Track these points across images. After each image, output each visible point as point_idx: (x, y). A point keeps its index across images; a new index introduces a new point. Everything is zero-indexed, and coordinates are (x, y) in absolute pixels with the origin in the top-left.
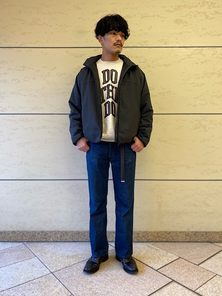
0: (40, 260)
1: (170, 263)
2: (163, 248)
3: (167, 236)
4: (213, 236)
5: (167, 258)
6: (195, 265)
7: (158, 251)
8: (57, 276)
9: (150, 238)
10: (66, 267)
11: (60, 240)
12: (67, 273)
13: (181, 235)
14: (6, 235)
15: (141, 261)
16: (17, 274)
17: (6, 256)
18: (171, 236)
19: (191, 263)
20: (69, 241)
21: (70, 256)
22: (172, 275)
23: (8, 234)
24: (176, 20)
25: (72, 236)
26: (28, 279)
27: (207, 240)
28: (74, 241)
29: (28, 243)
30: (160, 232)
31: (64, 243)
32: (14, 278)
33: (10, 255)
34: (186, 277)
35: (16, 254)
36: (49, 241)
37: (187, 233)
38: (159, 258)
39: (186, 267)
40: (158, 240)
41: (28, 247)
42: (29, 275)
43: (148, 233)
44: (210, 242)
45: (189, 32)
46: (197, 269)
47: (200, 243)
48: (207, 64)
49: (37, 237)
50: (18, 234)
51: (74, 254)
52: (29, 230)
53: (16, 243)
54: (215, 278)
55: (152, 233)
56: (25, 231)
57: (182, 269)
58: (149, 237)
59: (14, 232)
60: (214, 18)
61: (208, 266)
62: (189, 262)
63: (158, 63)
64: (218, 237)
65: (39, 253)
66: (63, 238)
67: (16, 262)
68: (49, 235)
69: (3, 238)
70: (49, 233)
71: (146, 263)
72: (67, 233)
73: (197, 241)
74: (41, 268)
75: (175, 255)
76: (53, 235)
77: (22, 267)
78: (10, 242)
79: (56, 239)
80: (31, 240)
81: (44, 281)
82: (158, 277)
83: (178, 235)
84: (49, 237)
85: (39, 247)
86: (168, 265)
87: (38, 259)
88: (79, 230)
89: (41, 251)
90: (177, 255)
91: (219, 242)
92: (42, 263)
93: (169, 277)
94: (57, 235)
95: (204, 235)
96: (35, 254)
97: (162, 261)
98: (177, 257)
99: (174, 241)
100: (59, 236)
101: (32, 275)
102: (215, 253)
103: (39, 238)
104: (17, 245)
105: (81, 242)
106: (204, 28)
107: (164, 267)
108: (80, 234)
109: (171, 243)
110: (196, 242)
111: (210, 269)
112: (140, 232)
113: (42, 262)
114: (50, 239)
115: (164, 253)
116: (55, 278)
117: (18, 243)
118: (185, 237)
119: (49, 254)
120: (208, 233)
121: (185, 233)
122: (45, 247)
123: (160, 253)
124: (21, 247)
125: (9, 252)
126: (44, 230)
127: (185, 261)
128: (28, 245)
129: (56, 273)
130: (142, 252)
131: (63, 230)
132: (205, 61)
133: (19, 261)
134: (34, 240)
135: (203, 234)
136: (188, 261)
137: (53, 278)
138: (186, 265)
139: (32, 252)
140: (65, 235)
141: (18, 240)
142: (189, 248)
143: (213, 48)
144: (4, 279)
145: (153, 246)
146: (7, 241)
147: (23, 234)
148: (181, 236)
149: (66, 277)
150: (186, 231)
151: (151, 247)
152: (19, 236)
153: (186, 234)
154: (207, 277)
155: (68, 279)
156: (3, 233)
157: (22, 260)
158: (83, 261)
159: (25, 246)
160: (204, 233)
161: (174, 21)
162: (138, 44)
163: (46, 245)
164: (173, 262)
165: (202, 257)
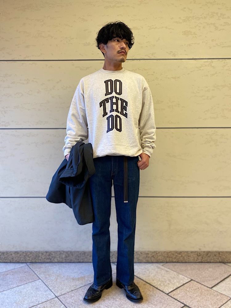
0: (44, 283)
1: (181, 286)
2: (173, 270)
3: (177, 256)
4: (227, 256)
5: (178, 280)
6: (208, 288)
7: (169, 273)
8: (63, 300)
11: (65, 260)
12: (73, 297)
14: (8, 256)
15: (151, 284)
16: (20, 299)
17: (8, 278)
18: (182, 256)
19: (203, 286)
20: (74, 262)
21: (76, 278)
22: (184, 299)
23: (10, 254)
24: (184, 31)
25: (77, 256)
26: (32, 304)
27: (220, 261)
28: (79, 262)
29: (31, 264)
30: (170, 252)
31: (69, 264)
32: (17, 302)
33: (12, 277)
34: (199, 302)
35: (19, 276)
36: (54, 261)
37: (199, 253)
38: (170, 281)
39: (198, 290)
40: (168, 260)
41: (32, 269)
42: (33, 300)
43: (157, 253)
44: (224, 263)
45: (198, 44)
46: (211, 292)
47: (212, 264)
48: (217, 76)
49: (41, 257)
50: (21, 254)
51: (80, 277)
52: (33, 250)
53: (19, 264)
54: (229, 302)
55: (162, 253)
56: (28, 251)
57: (195, 292)
58: (159, 258)
59: (17, 253)
60: (224, 29)
61: (221, 290)
62: (202, 284)
63: (167, 76)
65: (43, 276)
67: (19, 285)
68: (53, 256)
69: (6, 259)
70: (53, 254)
71: (156, 287)
72: (72, 253)
74: (45, 292)
75: (187, 277)
76: (58, 255)
77: (26, 291)
78: (13, 263)
79: (61, 260)
80: (34, 261)
81: (49, 306)
82: (169, 302)
83: (189, 255)
85: (42, 269)
87: (42, 282)
88: (85, 250)
89: (45, 273)
90: (189, 277)
92: (47, 286)
93: (181, 301)
94: (62, 255)
95: (217, 256)
96: (38, 276)
97: (173, 284)
98: (188, 279)
99: (185, 261)
100: (64, 256)
101: (36, 299)
102: (229, 275)
103: (43, 259)
104: (20, 266)
106: (214, 40)
107: (175, 290)
108: (86, 254)
109: (182, 263)
110: (208, 262)
111: (224, 293)
112: (149, 253)
113: (47, 284)
114: (55, 259)
115: (175, 274)
116: (60, 302)
117: (21, 264)
118: (196, 258)
119: (54, 276)
120: (221, 253)
121: (196, 253)
122: (50, 269)
123: (171, 275)
124: (24, 269)
125: (11, 274)
126: (48, 250)
127: (197, 283)
128: (31, 266)
129: (61, 298)
130: (152, 274)
132: (216, 74)
133: (22, 284)
134: (37, 260)
135: (216, 254)
136: (200, 284)
137: (58, 303)
138: (198, 288)
139: (36, 274)
140: (70, 255)
141: (21, 260)
142: (201, 269)
143: (223, 60)
144: (7, 304)
145: (163, 268)
146: (9, 262)
147: (26, 254)
148: (193, 256)
149: (72, 301)
150: (198, 251)
151: (160, 268)
152: (22, 257)
154: (221, 301)
155: (74, 304)
156: (5, 254)
157: (25, 283)
159: (29, 268)
161: (183, 32)
162: (145, 56)
163: (51, 266)
164: (185, 285)
165: (215, 279)
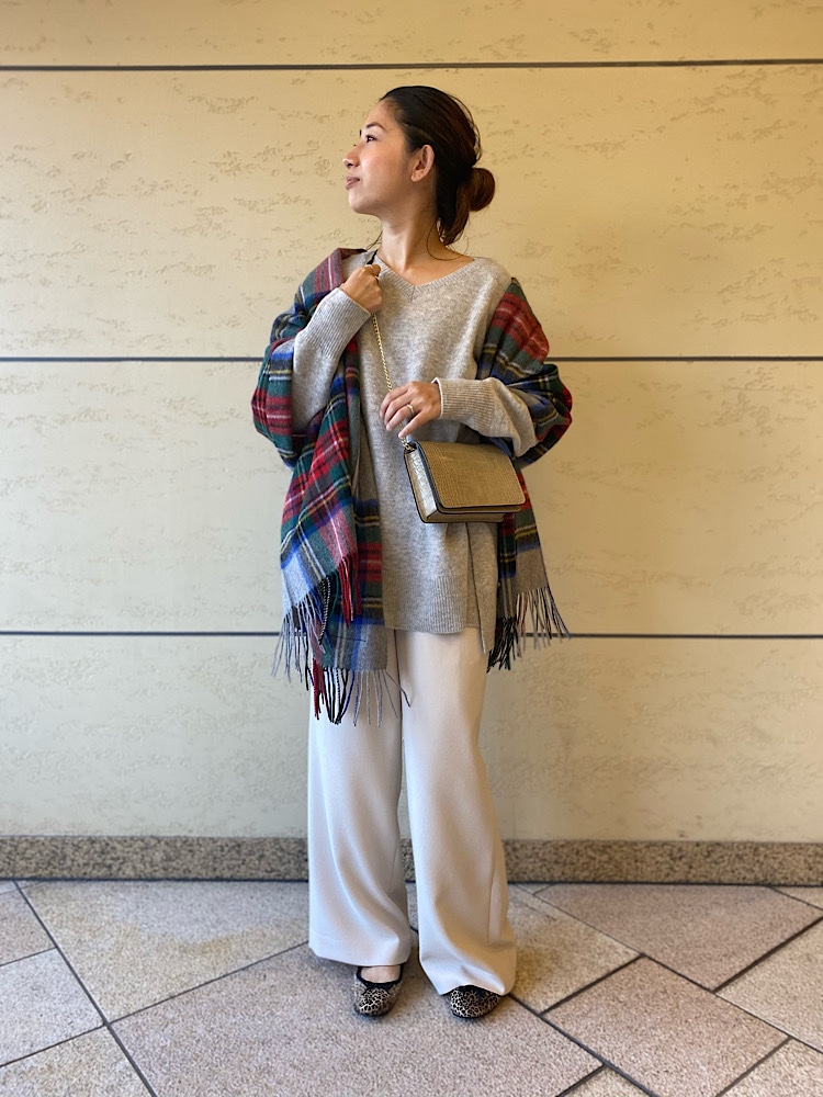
0: (68, 963)
1: (599, 981)
2: (576, 913)
4: (784, 859)
5: (587, 957)
6: (704, 991)
7: (555, 927)
8: (128, 1038)
9: (527, 868)
10: (172, 997)
11: (162, 871)
12: (170, 1025)
13: (653, 854)
18: (610, 858)
19: (684, 982)
20: (200, 877)
21: (194, 945)
22: (603, 1038)
25: (210, 857)
27: (756, 878)
29: (33, 883)
31: (180, 884)
34: (663, 1049)
36: (120, 875)
37: (675, 850)
38: (558, 957)
40: (557, 874)
41: (33, 905)
42: (11, 1036)
43: (518, 846)
44: (770, 886)
46: (712, 1007)
47: (727, 888)
49: (73, 860)
51: (210, 938)
52: (38, 833)
54: (781, 1054)
55: (534, 848)
57: (649, 1009)
58: (523, 865)
61: (754, 999)
62: (680, 975)
64: (802, 865)
66: (174, 864)
68: (119, 853)
70: (119, 847)
72: (191, 845)
73: (717, 881)
74: (67, 1002)
75: (623, 943)
76: (137, 853)
79: (149, 870)
80: (47, 872)
81: (70, 1062)
82: (543, 1049)
83: (639, 854)
84: (121, 861)
85: (73, 905)
86: (592, 990)
87: (62, 961)
88: (241, 835)
89: (79, 924)
90: (630, 943)
91: (805, 886)
92: (76, 976)
93: (593, 1047)
94: (149, 851)
95: (745, 858)
96: (52, 934)
97: (567, 971)
98: (628, 950)
99: (622, 879)
100: (158, 856)
101: (25, 1034)
102: (787, 936)
103: (79, 865)
105: (246, 880)
107: (574, 1000)
108: (244, 851)
109: (609, 886)
110: (711, 884)
111: (765, 1013)
114: (124, 867)
115: (578, 932)
118: (668, 866)
119: (112, 936)
120: (762, 849)
122: (101, 905)
124: (4, 904)
126: (98, 834)
127: (661, 970)
128: (33, 893)
129: (122, 1027)
131: (173, 835)
132: (775, 128)
134: (57, 871)
135: (740, 853)
136: (673, 971)
137: (110, 1051)
139: (45, 928)
145: (535, 903)
149: (163, 1044)
150: (673, 842)
151: (527, 906)
153: (671, 850)
154: (751, 1047)
155: (169, 1054)
158: (243, 969)
159: (21, 899)
160: (745, 848)
162: (482, 50)
164: (614, 977)
